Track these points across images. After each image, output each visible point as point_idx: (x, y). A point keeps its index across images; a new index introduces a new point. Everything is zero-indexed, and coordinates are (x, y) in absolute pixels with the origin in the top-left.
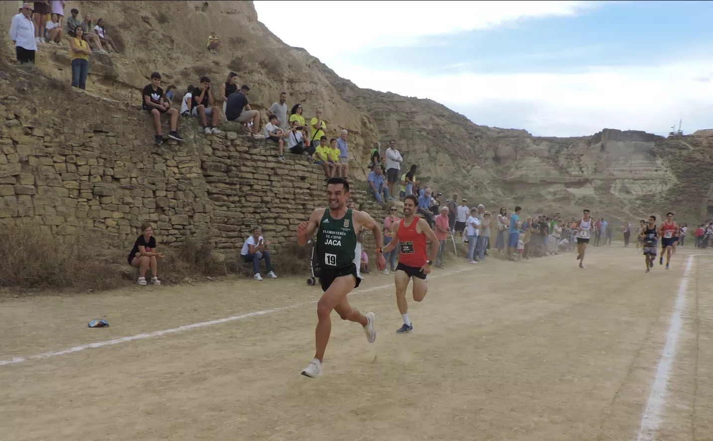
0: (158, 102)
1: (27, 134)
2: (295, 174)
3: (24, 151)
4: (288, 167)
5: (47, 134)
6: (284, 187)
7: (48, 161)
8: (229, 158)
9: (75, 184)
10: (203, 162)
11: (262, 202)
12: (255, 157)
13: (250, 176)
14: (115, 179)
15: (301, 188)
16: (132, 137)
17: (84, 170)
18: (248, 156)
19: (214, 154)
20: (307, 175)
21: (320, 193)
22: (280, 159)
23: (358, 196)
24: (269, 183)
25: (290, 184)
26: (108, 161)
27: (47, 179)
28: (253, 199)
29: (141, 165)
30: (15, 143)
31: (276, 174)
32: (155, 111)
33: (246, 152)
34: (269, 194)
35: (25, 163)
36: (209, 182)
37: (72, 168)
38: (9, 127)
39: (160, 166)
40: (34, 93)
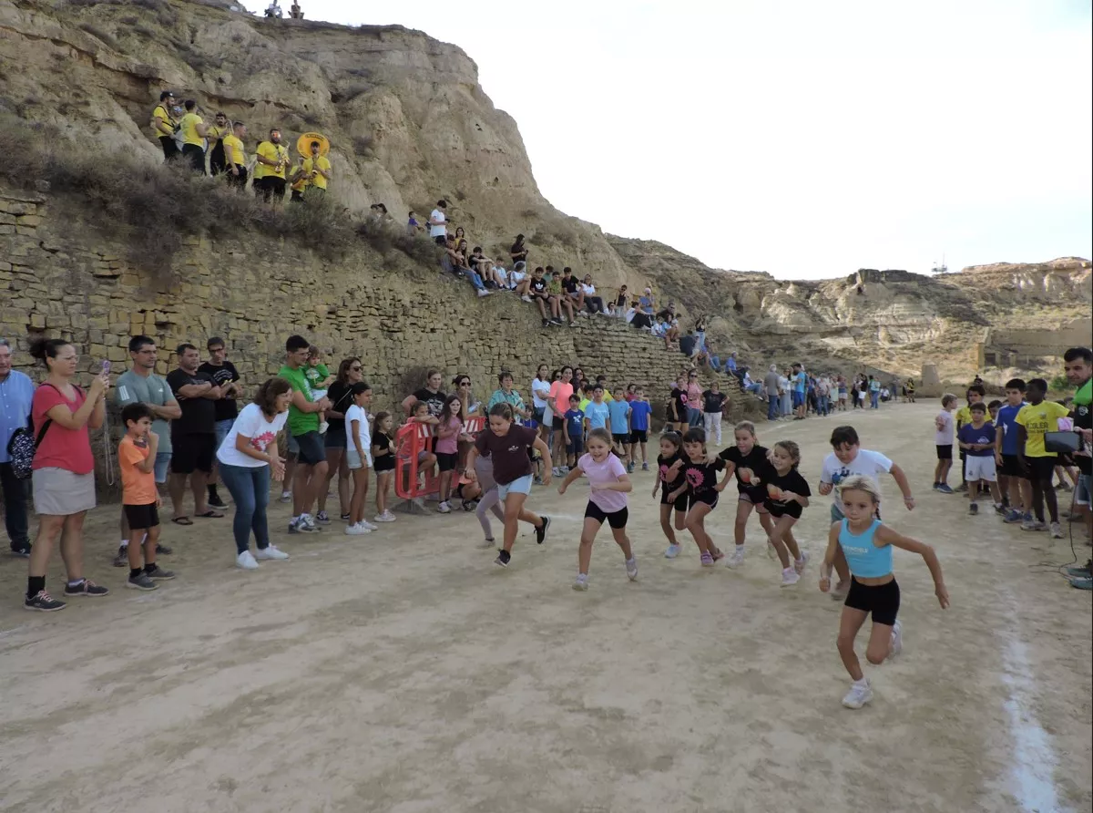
0: (541, 291)
1: (461, 324)
2: (639, 346)
3: (460, 338)
4: (632, 340)
5: (471, 323)
6: (632, 357)
7: (472, 345)
8: (592, 334)
9: (489, 363)
10: (574, 339)
11: (618, 371)
12: (611, 333)
13: (608, 349)
14: (516, 357)
15: (643, 358)
16: (526, 322)
17: (495, 351)
18: (606, 333)
19: (582, 332)
20: (647, 346)
21: (658, 361)
22: (628, 334)
23: (684, 362)
24: (621, 355)
25: (636, 355)
26: (510, 342)
27: (474, 359)
28: (611, 369)
29: (533, 345)
30: (455, 332)
31: (626, 347)
32: (539, 298)
33: (604, 329)
34: (623, 364)
35: (461, 347)
36: (580, 356)
37: (487, 349)
38: (451, 319)
39: (547, 345)
40: (463, 291)
